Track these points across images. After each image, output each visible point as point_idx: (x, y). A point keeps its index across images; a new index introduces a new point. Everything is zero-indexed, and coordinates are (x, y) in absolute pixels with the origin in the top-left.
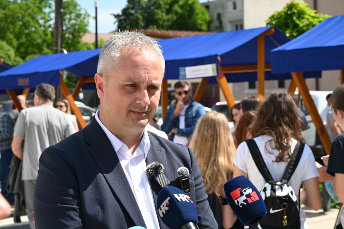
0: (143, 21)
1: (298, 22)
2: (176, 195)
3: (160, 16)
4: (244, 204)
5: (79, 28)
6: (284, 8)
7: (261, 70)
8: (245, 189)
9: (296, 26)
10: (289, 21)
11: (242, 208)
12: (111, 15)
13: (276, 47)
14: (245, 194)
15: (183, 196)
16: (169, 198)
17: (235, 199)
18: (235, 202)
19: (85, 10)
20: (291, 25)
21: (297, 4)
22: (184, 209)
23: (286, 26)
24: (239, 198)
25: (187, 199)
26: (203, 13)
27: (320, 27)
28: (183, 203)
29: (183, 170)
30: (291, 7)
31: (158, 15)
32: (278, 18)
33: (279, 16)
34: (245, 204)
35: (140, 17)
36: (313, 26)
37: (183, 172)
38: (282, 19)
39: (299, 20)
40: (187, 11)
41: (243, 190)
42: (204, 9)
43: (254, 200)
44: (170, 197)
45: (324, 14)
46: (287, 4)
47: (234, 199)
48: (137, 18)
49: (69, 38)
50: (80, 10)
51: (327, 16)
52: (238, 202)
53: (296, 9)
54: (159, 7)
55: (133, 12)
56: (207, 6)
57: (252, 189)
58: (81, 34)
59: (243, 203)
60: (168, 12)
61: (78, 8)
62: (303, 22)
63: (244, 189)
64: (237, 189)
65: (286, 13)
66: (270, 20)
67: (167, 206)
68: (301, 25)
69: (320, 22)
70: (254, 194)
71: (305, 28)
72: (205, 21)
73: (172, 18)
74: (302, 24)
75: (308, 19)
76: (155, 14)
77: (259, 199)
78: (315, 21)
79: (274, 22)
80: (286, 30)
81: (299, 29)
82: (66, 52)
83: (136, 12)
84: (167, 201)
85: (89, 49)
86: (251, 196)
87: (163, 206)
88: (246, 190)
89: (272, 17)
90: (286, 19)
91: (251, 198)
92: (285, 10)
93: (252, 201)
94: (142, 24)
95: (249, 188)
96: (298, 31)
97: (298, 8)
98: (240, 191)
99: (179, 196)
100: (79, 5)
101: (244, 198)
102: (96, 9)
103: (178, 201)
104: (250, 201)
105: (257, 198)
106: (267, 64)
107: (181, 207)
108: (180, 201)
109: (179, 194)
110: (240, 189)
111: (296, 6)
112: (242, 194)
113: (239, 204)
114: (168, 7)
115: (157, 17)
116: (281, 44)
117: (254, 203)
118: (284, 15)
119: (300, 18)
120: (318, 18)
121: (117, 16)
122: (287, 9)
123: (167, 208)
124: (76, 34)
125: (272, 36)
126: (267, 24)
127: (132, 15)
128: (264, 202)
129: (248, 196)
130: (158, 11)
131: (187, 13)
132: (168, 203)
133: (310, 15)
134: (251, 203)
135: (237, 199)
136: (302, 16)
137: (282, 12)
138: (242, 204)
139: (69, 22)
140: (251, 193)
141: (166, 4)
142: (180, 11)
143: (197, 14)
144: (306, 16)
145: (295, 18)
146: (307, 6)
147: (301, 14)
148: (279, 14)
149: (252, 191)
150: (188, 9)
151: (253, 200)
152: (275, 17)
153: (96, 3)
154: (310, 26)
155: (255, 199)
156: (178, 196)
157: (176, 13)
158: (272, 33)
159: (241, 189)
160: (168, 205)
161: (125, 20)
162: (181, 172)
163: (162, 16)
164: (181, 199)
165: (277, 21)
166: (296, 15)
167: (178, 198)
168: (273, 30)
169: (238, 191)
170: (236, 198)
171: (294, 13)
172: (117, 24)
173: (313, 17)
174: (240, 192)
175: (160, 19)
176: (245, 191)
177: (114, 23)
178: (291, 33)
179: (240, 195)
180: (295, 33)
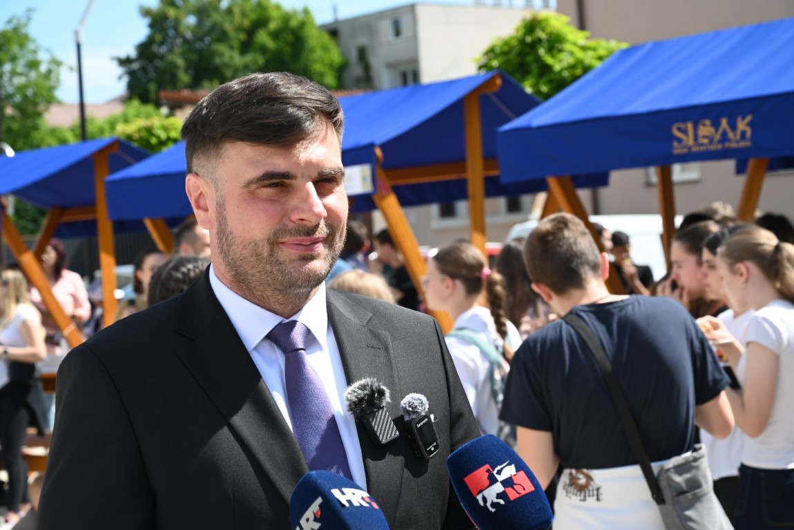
0: (187, 70)
1: (549, 60)
2: (336, 492)
3: (226, 59)
4: (498, 503)
5: (35, 94)
6: (517, 30)
7: (475, 174)
8: (499, 468)
9: (545, 69)
10: (529, 59)
11: (495, 512)
12: (113, 58)
13: (508, 120)
14: (500, 478)
15: (354, 494)
16: (319, 500)
17: (477, 492)
18: (477, 501)
19: (48, 50)
20: (534, 68)
21: (546, 20)
22: (357, 524)
23: (523, 70)
24: (486, 488)
25: (363, 498)
26: (325, 48)
27: (605, 71)
28: (354, 510)
29: (415, 402)
30: (532, 26)
31: (222, 55)
32: (504, 53)
33: (506, 49)
34: (502, 502)
35: (180, 62)
36: (587, 69)
37: (416, 407)
38: (512, 56)
39: (553, 56)
40: (287, 43)
41: (494, 470)
42: (326, 38)
43: (523, 493)
44: (322, 498)
45: (608, 39)
46: (524, 20)
47: (474, 493)
48: (173, 66)
49: (13, 118)
50: (35, 52)
51: (617, 45)
52: (485, 499)
53: (543, 30)
54: (223, 37)
55: (163, 50)
56: (333, 32)
57: (516, 467)
58: (41, 107)
59: (496, 500)
60: (246, 47)
61: (31, 46)
62: (560, 61)
63: (497, 467)
64: (480, 467)
65: (522, 42)
66: (486, 57)
67: (316, 520)
68: (557, 67)
69: (600, 58)
70: (522, 478)
71: (566, 74)
72: (331, 66)
73: (255, 61)
74: (559, 63)
75: (572, 53)
76: (213, 54)
77: (533, 489)
78: (589, 58)
79: (495, 63)
80: (523, 79)
81: (553, 77)
82: (10, 152)
83: (171, 51)
84: (315, 507)
85: (63, 142)
86: (515, 482)
87: (308, 520)
88: (502, 469)
89: (491, 52)
90: (521, 54)
91: (515, 487)
92: (520, 34)
93: (518, 496)
94: (184, 78)
95: (509, 464)
96: (550, 82)
97: (549, 30)
98: (487, 471)
99: (343, 493)
100: (34, 41)
101: (498, 488)
102: (79, 47)
103: (343, 506)
104: (513, 495)
105: (530, 488)
106: (490, 158)
107: (350, 521)
108: (347, 505)
109: (344, 490)
110: (487, 466)
111: (544, 24)
112: (493, 480)
113: (488, 505)
114: (243, 36)
115: (218, 61)
116: (520, 112)
117: (523, 499)
118: (517, 45)
119: (555, 51)
120: (594, 49)
121: (124, 62)
122: (523, 30)
123: (317, 525)
124: (30, 109)
125: (497, 95)
126: (480, 68)
127: (162, 57)
128: (545, 494)
129: (508, 483)
130: (221, 48)
131: (288, 49)
132: (318, 512)
133: (575, 44)
134: (516, 499)
135: (481, 491)
136: (558, 45)
137: (512, 38)
138: (493, 505)
139: (11, 79)
140: (515, 475)
141: (240, 28)
142: (271, 44)
143: (312, 51)
144: (568, 47)
145: (542, 51)
146: (569, 24)
147: (555, 44)
148: (506, 43)
149: (517, 471)
150: (290, 38)
151: (519, 491)
152: (498, 50)
153: (77, 34)
154: (577, 69)
155: (524, 489)
156: (340, 494)
157: (263, 50)
158: (496, 89)
159: (490, 468)
160: (318, 517)
161: (144, 69)
162: (410, 409)
163: (231, 57)
164: (349, 501)
165: (502, 59)
166: (546, 45)
167: (343, 500)
168: (499, 82)
169: (482, 472)
170: (479, 489)
171: (540, 41)
172: (125, 80)
173: (584, 49)
174: (487, 474)
175: (228, 66)
176: (499, 472)
177: (120, 78)
178: (535, 86)
179: (488, 481)
180: (545, 85)
